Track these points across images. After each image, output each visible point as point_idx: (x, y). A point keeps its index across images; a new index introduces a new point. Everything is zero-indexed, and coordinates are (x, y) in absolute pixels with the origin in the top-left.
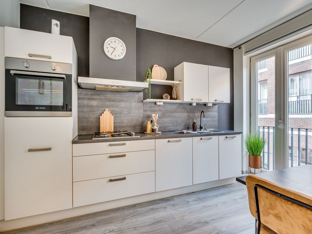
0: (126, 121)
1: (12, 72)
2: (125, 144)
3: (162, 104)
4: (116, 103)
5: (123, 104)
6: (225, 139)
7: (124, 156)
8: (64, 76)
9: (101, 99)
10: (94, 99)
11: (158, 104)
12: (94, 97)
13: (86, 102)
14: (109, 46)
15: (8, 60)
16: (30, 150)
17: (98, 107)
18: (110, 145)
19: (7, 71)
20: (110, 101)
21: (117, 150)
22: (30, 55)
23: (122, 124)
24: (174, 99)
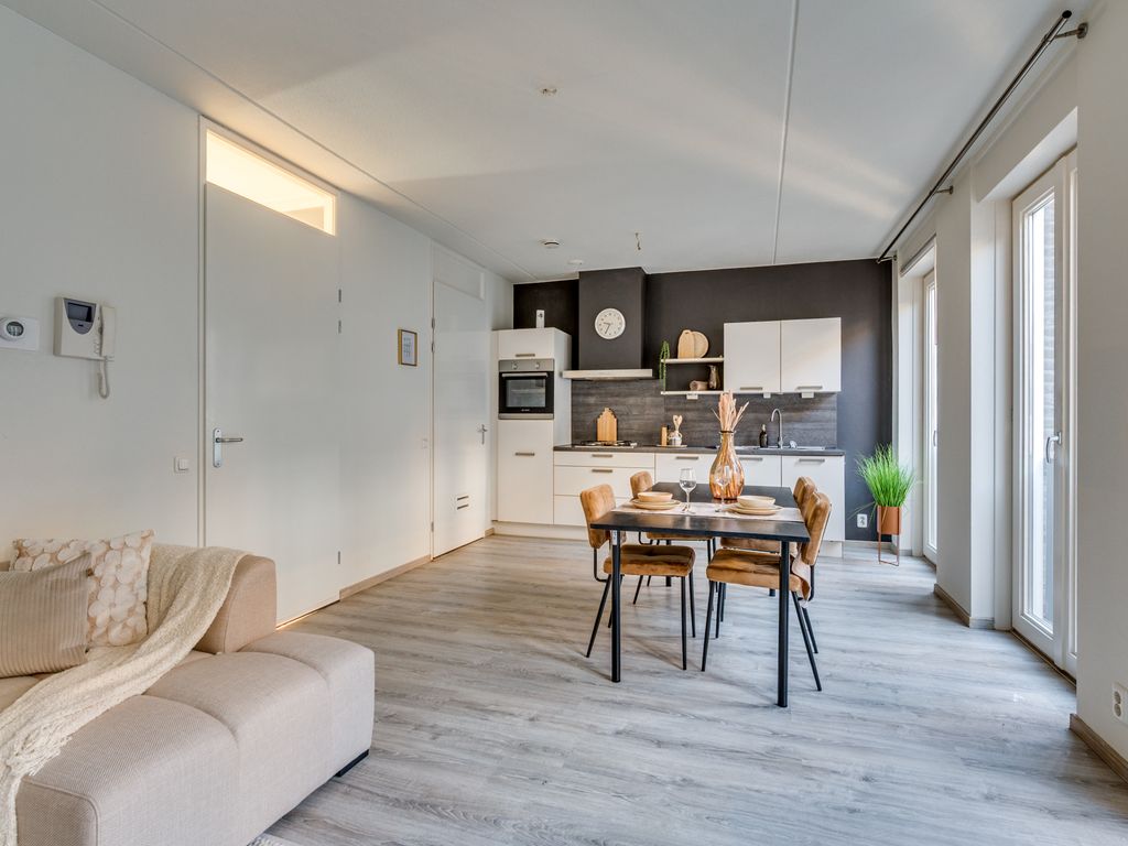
0: (636, 427)
1: (504, 375)
2: (611, 456)
3: (696, 397)
4: (622, 400)
5: (631, 400)
6: (796, 463)
7: (611, 471)
8: (545, 374)
9: (600, 394)
10: (592, 395)
11: (689, 397)
12: (593, 391)
13: (581, 399)
14: (602, 322)
15: (501, 363)
16: (517, 454)
17: (596, 405)
18: (594, 456)
19: (500, 374)
20: (612, 395)
21: (602, 462)
22: (518, 356)
23: (630, 431)
24: (712, 389)
